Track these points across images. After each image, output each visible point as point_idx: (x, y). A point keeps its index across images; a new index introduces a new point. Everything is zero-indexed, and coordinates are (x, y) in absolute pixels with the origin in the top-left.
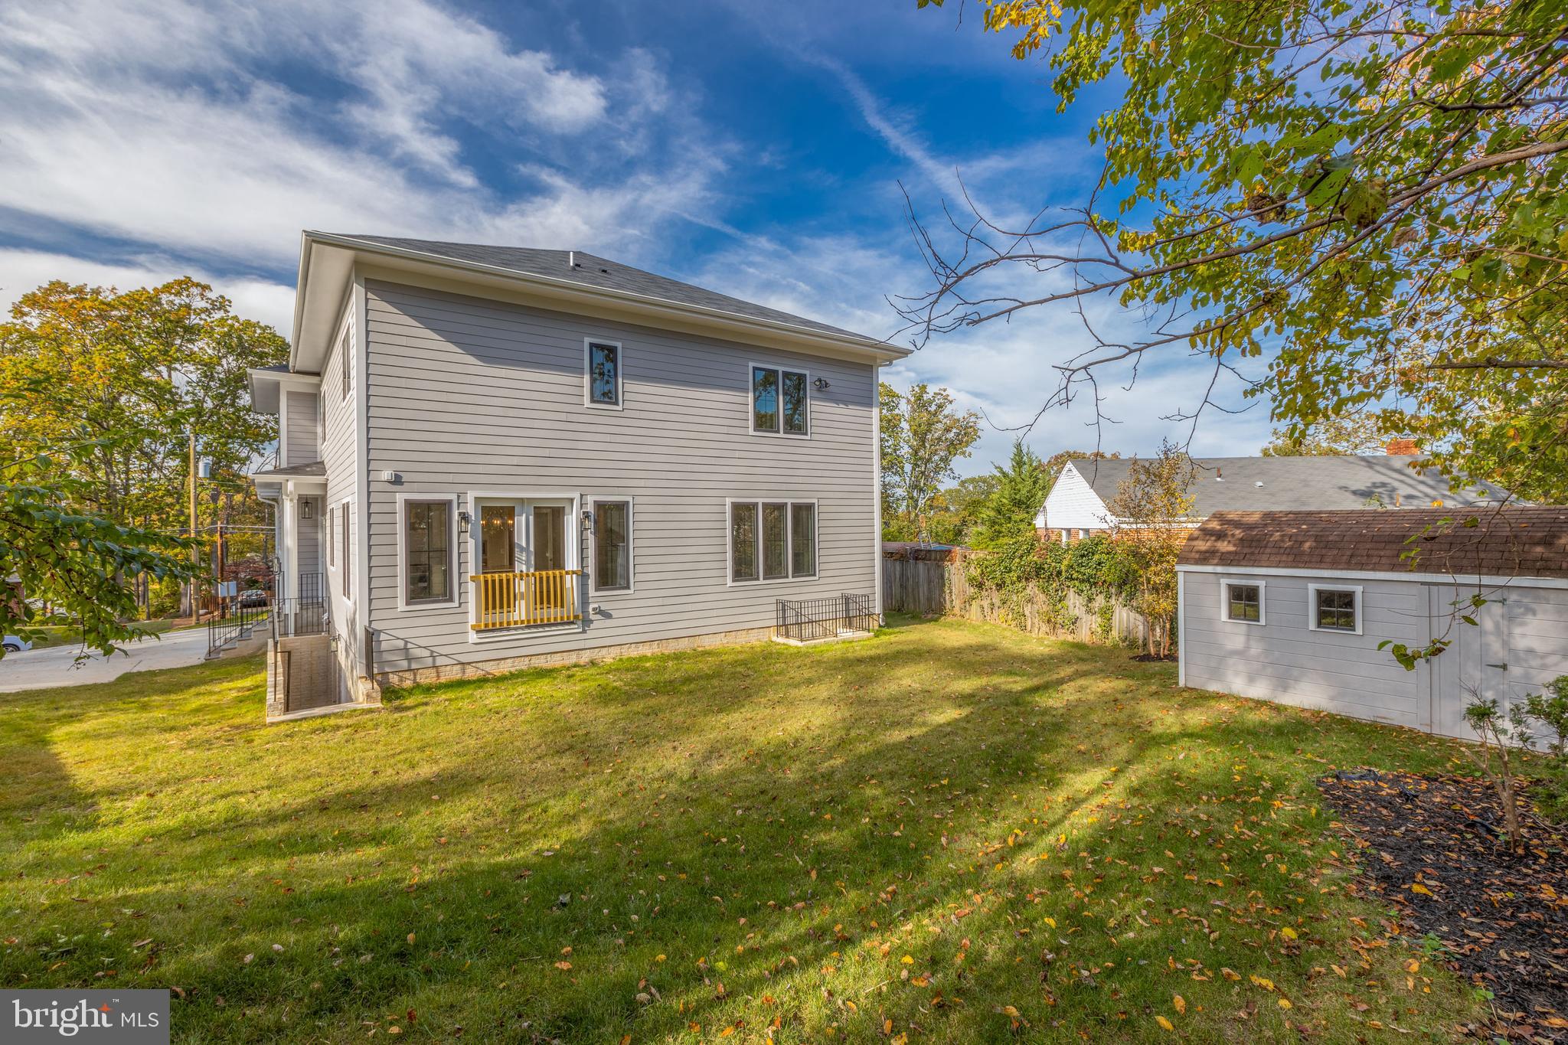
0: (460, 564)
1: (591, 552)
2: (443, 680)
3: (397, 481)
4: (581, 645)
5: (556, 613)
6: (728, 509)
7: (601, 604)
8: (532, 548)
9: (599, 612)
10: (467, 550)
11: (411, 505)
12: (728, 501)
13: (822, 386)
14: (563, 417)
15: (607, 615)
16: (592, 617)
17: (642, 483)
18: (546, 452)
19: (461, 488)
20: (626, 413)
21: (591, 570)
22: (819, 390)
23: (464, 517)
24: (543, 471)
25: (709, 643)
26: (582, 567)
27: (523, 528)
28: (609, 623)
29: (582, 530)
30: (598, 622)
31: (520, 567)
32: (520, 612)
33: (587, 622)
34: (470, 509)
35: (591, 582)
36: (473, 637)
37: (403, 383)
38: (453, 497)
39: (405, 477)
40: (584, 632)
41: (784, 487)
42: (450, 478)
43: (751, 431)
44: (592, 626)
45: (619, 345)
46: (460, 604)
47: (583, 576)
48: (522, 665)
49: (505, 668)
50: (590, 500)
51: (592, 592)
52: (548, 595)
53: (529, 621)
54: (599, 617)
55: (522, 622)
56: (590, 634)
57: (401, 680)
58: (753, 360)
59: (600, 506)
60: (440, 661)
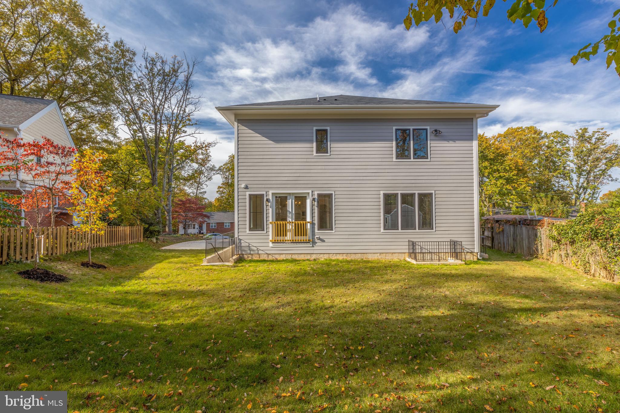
0: (266, 217)
1: (316, 214)
2: (261, 259)
3: (246, 187)
4: (312, 252)
5: (301, 238)
6: (382, 196)
7: (320, 236)
8: (294, 212)
9: (319, 239)
10: (270, 213)
11: (250, 195)
12: (382, 193)
13: (437, 132)
14: (305, 160)
15: (323, 241)
16: (316, 241)
17: (339, 186)
18: (298, 175)
19: (267, 190)
20: (332, 156)
21: (316, 222)
22: (436, 136)
23: (268, 200)
24: (296, 182)
25: (370, 257)
26: (312, 220)
27: (290, 204)
28: (323, 244)
29: (313, 205)
30: (319, 243)
31: (289, 219)
32: (289, 236)
33: (314, 243)
34: (270, 197)
35: (316, 227)
36: (271, 245)
37: (249, 153)
38: (264, 193)
39: (249, 186)
40: (313, 246)
41: (414, 185)
42: (263, 186)
43: (394, 159)
44: (316, 245)
45: (328, 128)
46: (267, 232)
47: (313, 224)
48: (289, 257)
49: (283, 257)
50: (316, 193)
51: (316, 231)
52: (300, 230)
53: (293, 240)
54: (319, 241)
55: (288, 241)
56: (315, 248)
57: (248, 257)
58: (394, 126)
59: (319, 195)
60: (260, 252)
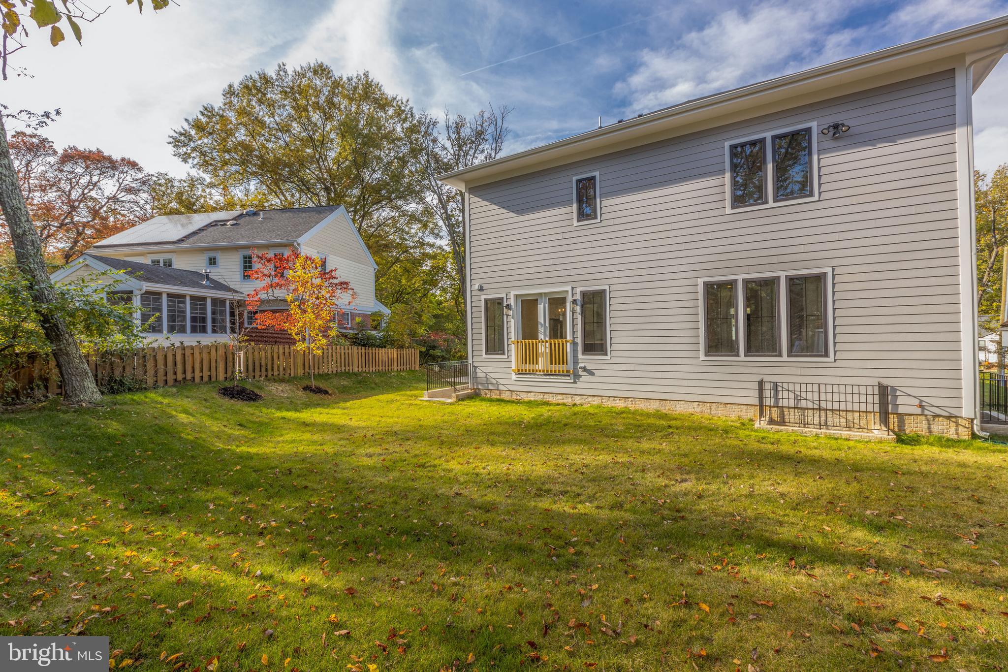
0: (508, 334)
1: (579, 328)
2: (502, 397)
3: (481, 289)
4: (573, 391)
5: (555, 367)
6: (701, 289)
7: (586, 365)
8: (547, 325)
9: (585, 369)
10: (512, 326)
11: (486, 301)
12: (701, 281)
13: (836, 130)
14: (560, 236)
15: (591, 373)
16: (581, 373)
17: (616, 274)
18: (550, 262)
19: (507, 290)
20: (604, 223)
21: (579, 340)
22: (834, 139)
23: (508, 307)
24: (549, 275)
26: (574, 338)
27: (543, 311)
28: (592, 379)
29: (573, 311)
30: (585, 377)
31: (541, 337)
32: (541, 365)
33: (577, 376)
34: (512, 302)
35: (580, 348)
36: (514, 376)
37: (483, 237)
38: (504, 295)
39: (485, 287)
40: (575, 382)
42: (502, 285)
43: (728, 210)
44: (581, 380)
45: (597, 174)
46: (508, 356)
47: (574, 344)
48: (540, 398)
49: (531, 397)
50: (578, 290)
51: (580, 356)
52: (558, 356)
53: (547, 371)
54: (585, 373)
55: (540, 371)
56: (579, 385)
57: (486, 394)
58: (729, 139)
59: (584, 294)
60: (501, 387)
